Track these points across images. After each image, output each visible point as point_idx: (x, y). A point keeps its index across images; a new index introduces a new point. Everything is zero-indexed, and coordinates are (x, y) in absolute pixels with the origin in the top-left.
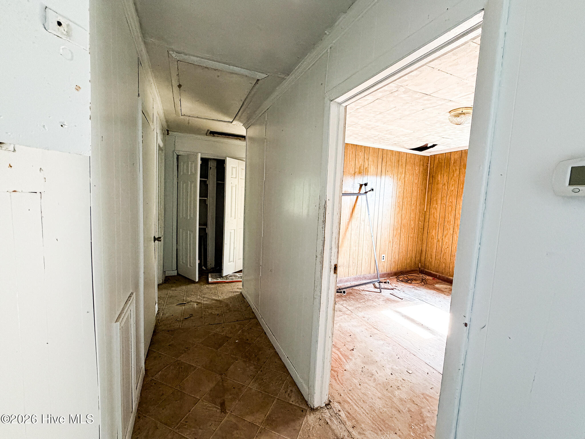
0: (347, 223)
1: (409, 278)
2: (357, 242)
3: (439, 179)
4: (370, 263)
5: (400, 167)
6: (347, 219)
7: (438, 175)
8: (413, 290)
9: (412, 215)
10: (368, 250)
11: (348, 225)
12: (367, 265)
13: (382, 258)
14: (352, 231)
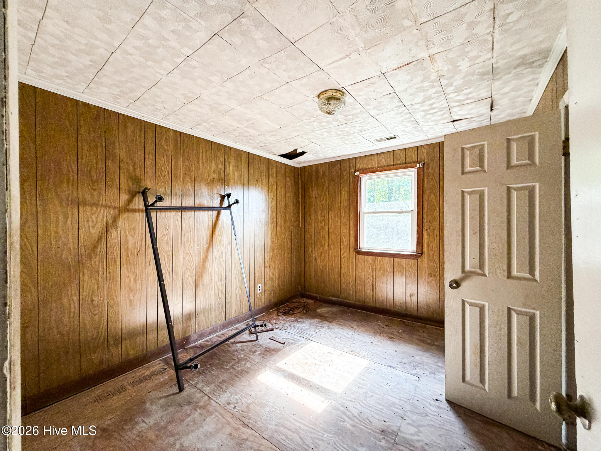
0: (205, 250)
1: (291, 307)
2: (223, 274)
3: (311, 192)
4: (242, 299)
5: (270, 177)
6: (205, 243)
7: (309, 188)
8: (296, 324)
9: (287, 233)
10: (239, 282)
11: (207, 251)
12: (239, 302)
13: (258, 289)
14: (214, 259)
